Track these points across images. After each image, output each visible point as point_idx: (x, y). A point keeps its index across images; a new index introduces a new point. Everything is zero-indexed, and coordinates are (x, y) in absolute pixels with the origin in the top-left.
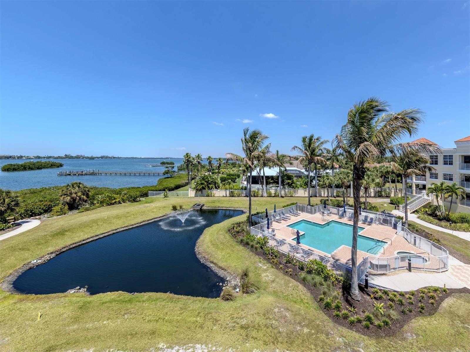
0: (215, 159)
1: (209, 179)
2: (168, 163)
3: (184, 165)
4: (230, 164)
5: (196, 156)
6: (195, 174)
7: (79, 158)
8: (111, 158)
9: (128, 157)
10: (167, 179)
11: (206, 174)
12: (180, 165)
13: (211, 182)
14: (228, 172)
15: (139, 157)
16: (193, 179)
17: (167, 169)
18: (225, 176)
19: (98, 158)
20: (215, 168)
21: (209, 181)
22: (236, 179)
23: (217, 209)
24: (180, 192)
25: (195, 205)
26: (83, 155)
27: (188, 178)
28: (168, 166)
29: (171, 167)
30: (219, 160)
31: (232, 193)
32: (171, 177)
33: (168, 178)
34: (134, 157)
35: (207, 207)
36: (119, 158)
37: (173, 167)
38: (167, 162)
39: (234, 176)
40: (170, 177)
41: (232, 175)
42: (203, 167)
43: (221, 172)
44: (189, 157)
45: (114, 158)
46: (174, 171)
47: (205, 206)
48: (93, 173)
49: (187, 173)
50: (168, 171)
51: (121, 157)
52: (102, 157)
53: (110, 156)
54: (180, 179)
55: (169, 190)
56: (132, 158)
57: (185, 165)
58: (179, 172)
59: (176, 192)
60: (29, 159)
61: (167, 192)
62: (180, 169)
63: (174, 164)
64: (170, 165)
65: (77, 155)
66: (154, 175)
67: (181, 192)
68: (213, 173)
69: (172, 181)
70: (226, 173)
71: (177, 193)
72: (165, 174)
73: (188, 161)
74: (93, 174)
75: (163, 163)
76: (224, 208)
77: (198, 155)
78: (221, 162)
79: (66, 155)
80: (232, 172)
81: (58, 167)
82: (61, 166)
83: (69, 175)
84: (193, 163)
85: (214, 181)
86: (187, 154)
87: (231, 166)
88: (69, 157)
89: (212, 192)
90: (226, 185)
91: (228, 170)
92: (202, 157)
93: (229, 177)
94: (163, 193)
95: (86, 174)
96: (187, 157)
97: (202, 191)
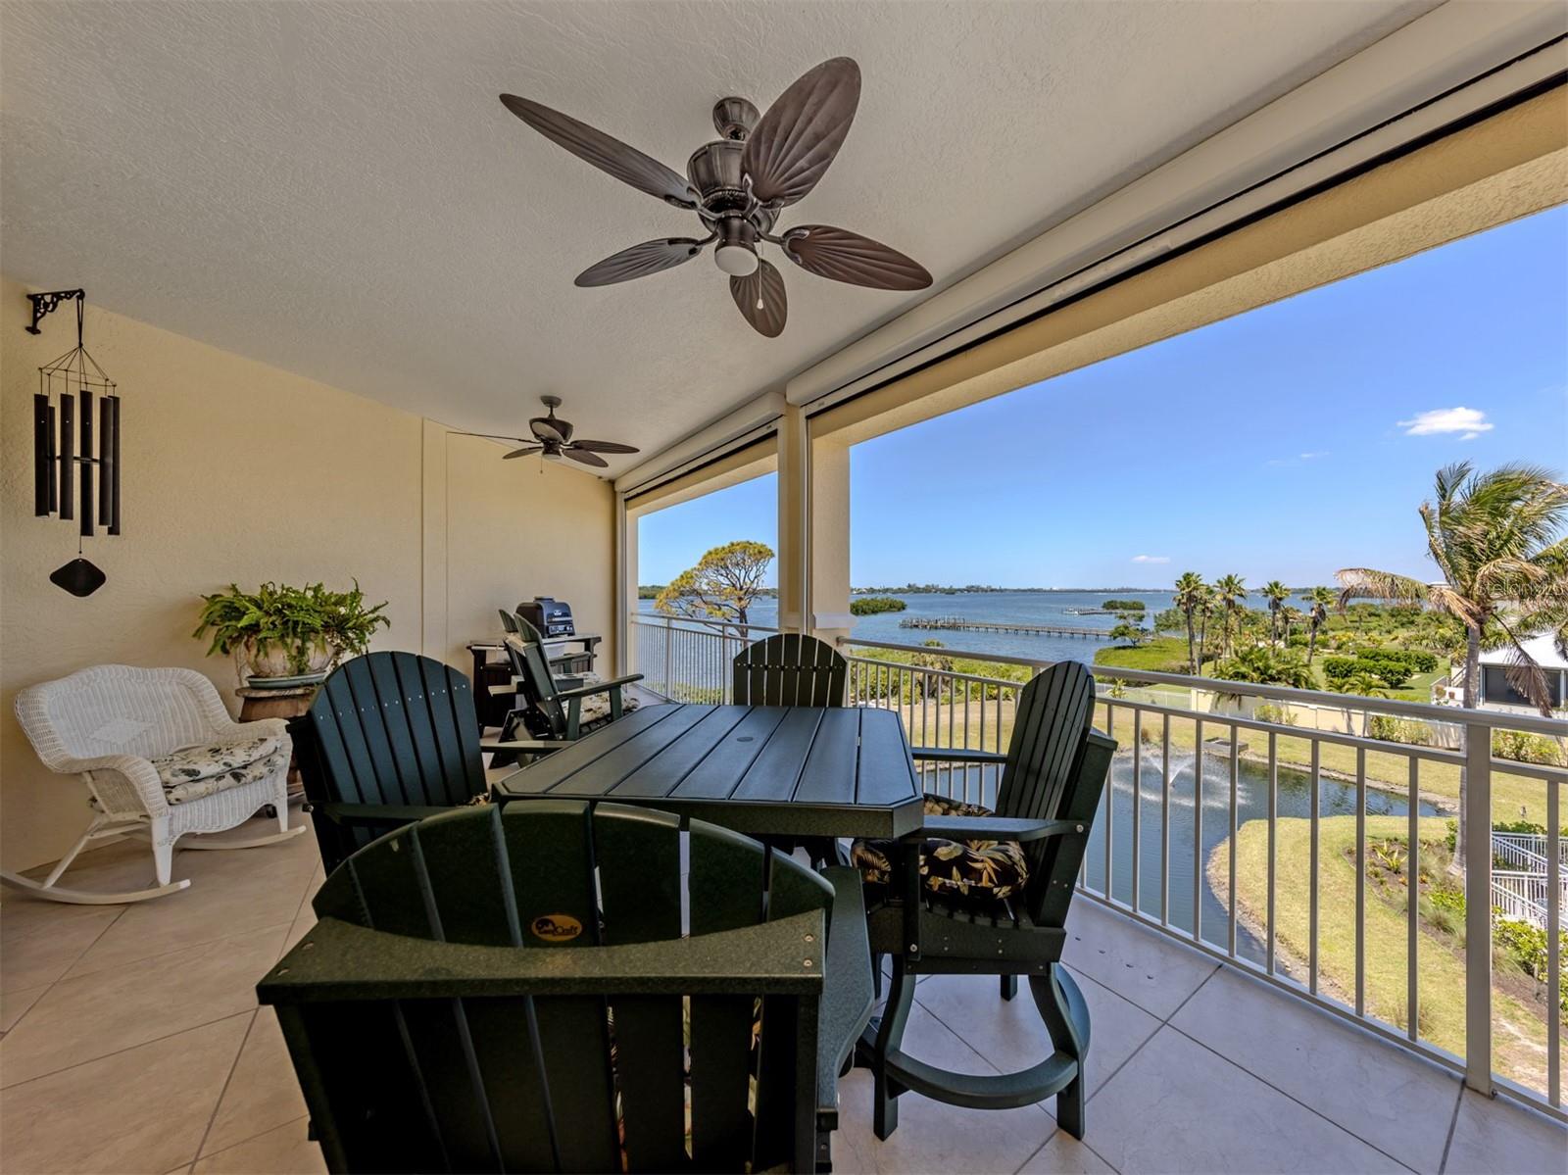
0: (1296, 592)
1: (1272, 662)
2: (1124, 606)
3: (1176, 612)
4: (1384, 615)
5: (1219, 582)
6: (1216, 642)
7: (930, 591)
8: (986, 591)
9: (1023, 588)
10: (1122, 651)
11: (1261, 644)
12: (1163, 612)
13: (1279, 672)
14: (1365, 643)
15: (1048, 588)
16: (1205, 659)
17: (1122, 623)
18: (1355, 658)
19: (961, 591)
20: (1302, 626)
21: (1268, 667)
22: (1407, 672)
23: (1301, 771)
24: (1162, 693)
25: (1213, 740)
26: (935, 584)
27: (1191, 654)
28: (1126, 613)
29: (1134, 615)
30: (1319, 594)
31: (1380, 726)
32: (1134, 647)
33: (1124, 648)
34: (1036, 587)
35: (1259, 756)
36: (1001, 590)
37: (1141, 618)
38: (1121, 603)
39: (1398, 660)
40: (1131, 647)
41: (1388, 657)
42: (1252, 620)
43: (1333, 644)
44: (1193, 585)
45: (992, 590)
46: (1143, 630)
47: (1250, 750)
48: (954, 624)
49: (1187, 637)
50: (1126, 628)
51: (1006, 590)
52: (969, 590)
53: (985, 587)
54: (1161, 656)
55: (1128, 684)
56: (1029, 590)
57: (1181, 613)
58: (1161, 633)
59: (1148, 691)
60: (861, 593)
61: (1123, 687)
62: (1165, 624)
63: (1143, 609)
64: (1132, 612)
65: (927, 586)
67: (1166, 693)
68: (1293, 644)
69: (1136, 659)
70: (1358, 646)
71: (1151, 695)
72: (1115, 638)
73: (1191, 598)
74: (954, 627)
75: (1111, 606)
76: (1335, 775)
77: (1230, 577)
78: (1328, 603)
79: (909, 586)
80: (1389, 645)
81: (899, 610)
82: (903, 607)
83: (917, 626)
84: (1209, 605)
85: (1292, 671)
86: (1187, 576)
87: (1387, 621)
88: (913, 589)
89: (1284, 709)
90: (1347, 690)
91: (1367, 637)
92: (1243, 585)
93: (1372, 663)
94: (1108, 688)
95: (943, 627)
96: (1189, 587)
97: (1240, 700)
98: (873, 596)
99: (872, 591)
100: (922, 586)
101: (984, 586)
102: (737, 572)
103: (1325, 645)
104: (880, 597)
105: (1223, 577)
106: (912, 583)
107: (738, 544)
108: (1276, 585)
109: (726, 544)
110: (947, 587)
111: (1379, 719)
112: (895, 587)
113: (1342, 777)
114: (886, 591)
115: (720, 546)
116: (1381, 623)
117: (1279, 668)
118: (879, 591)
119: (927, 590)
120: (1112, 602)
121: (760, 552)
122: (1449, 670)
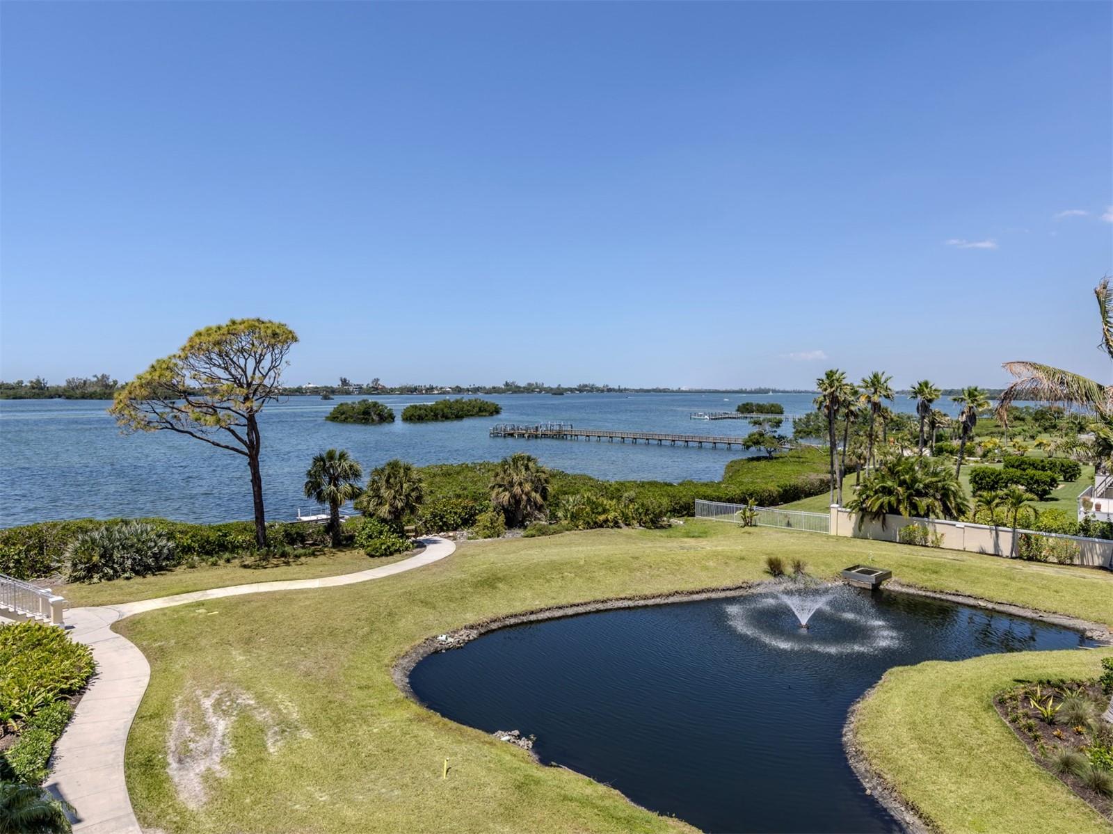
0: (948, 393)
1: (919, 475)
2: (761, 409)
3: (817, 416)
4: (1029, 418)
5: (864, 381)
6: (860, 451)
7: (533, 391)
9: (645, 388)
10: (755, 463)
11: (907, 453)
12: (803, 416)
13: (927, 486)
14: (1011, 450)
15: (675, 388)
16: (848, 470)
17: (756, 429)
18: (999, 467)
19: (572, 390)
20: (948, 431)
21: (915, 480)
22: (1053, 482)
23: (947, 601)
24: (798, 513)
25: (854, 568)
26: (539, 382)
27: (832, 465)
28: (762, 417)
29: (770, 421)
30: (971, 396)
31: (1029, 545)
32: (769, 458)
33: (758, 459)
34: (662, 387)
35: (903, 586)
36: (620, 391)
37: (778, 424)
38: (758, 405)
39: (1043, 469)
40: (765, 458)
41: (1034, 465)
42: (897, 425)
43: (979, 451)
44: (837, 385)
45: (610, 390)
46: (781, 438)
47: (894, 578)
48: (559, 432)
49: (828, 445)
50: (761, 435)
51: (625, 390)
52: (581, 389)
54: (800, 468)
55: (761, 504)
56: (655, 391)
57: (822, 417)
58: (800, 441)
59: (782, 511)
61: (754, 508)
62: (805, 430)
63: (782, 413)
64: (769, 416)
65: (529, 384)
66: (715, 448)
67: (803, 513)
68: (939, 452)
69: (771, 472)
70: (1005, 454)
71: (786, 516)
72: (748, 447)
73: (834, 399)
74: (559, 435)
75: (746, 409)
76: (982, 603)
77: (876, 376)
78: (980, 405)
79: (507, 384)
80: (1033, 452)
81: (491, 414)
82: (496, 411)
83: (511, 435)
84: (852, 408)
85: (940, 484)
86: (830, 375)
87: (1031, 426)
88: (512, 389)
89: (930, 528)
90: (997, 505)
91: (1012, 443)
92: (890, 385)
93: (1019, 473)
94: (740, 509)
95: (545, 436)
96: (832, 387)
97: (884, 519)
98: (458, 397)
99: (458, 390)
100: (522, 384)
101: (600, 385)
102: (242, 362)
103: (971, 454)
104: (466, 397)
105: (868, 376)
106: (510, 381)
107: (243, 322)
108: (926, 384)
109: (224, 322)
110: (554, 386)
111: (1028, 537)
112: (489, 386)
113: (990, 606)
114: (477, 390)
115: (214, 325)
116: (1026, 428)
117: (927, 481)
118: (468, 390)
119: (529, 389)
120: (747, 404)
121: (275, 335)
122: (1092, 478)
